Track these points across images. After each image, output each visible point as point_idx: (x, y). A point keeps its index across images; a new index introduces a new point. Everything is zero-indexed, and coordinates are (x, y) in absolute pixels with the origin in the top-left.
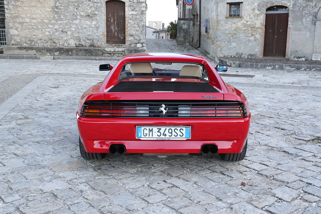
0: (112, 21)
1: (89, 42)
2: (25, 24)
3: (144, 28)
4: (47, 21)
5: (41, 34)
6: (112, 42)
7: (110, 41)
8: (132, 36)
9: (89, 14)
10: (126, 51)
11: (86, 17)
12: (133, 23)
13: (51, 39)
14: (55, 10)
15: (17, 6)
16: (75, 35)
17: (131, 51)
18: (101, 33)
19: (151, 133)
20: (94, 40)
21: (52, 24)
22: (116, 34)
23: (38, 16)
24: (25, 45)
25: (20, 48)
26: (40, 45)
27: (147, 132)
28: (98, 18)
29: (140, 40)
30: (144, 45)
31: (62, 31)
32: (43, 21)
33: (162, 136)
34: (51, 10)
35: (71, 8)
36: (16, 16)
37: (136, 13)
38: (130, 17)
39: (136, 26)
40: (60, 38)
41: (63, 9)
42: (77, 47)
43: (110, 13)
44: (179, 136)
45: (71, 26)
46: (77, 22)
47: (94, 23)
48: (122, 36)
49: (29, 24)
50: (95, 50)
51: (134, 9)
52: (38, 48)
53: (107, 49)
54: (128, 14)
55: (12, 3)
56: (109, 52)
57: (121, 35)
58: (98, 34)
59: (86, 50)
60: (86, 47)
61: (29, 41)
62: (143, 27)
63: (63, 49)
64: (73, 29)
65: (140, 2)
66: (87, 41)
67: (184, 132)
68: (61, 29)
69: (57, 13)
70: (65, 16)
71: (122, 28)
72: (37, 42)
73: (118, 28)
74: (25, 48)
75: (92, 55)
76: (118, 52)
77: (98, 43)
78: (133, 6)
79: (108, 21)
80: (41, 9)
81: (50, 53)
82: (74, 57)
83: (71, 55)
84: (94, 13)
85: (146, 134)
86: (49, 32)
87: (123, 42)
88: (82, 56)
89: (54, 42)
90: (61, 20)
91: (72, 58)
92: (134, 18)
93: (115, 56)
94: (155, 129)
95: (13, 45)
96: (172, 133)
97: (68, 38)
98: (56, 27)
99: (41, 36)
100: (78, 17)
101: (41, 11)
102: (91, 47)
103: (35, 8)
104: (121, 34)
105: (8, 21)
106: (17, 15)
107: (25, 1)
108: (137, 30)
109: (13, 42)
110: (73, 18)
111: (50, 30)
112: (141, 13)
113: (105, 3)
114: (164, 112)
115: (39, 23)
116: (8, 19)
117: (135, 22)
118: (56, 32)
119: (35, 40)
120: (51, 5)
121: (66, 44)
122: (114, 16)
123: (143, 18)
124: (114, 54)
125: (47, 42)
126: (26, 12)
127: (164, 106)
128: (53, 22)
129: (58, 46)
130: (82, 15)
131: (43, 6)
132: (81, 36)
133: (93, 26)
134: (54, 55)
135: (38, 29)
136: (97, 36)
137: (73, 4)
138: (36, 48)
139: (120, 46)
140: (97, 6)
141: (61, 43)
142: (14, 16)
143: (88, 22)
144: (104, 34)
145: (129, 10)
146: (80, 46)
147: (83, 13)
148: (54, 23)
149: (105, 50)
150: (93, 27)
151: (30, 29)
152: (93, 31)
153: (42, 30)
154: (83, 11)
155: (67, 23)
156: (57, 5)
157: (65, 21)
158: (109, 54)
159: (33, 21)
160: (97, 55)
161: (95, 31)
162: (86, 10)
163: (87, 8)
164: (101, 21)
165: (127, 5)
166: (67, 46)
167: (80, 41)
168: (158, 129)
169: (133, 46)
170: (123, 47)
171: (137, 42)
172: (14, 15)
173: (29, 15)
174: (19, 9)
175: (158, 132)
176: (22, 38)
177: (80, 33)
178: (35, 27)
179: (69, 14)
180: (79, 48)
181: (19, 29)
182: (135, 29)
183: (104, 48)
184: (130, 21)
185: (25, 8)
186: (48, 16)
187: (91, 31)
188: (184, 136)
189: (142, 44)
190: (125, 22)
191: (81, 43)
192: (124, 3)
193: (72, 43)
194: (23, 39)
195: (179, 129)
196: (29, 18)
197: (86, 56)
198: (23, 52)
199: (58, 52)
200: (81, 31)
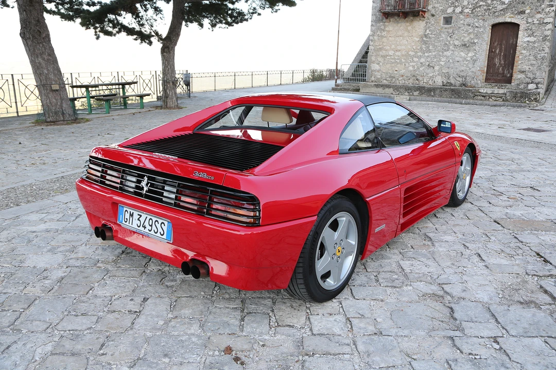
0: (498, 51)
1: (460, 79)
2: (388, 57)
3: (544, 62)
4: (412, 53)
5: (404, 69)
6: (493, 81)
7: (490, 79)
8: (523, 72)
9: (466, 43)
10: (508, 94)
11: (461, 47)
12: (528, 54)
13: (414, 76)
14: (424, 39)
15: (382, 37)
16: (443, 71)
17: (516, 94)
18: (479, 69)
19: (131, 219)
20: (467, 78)
21: (418, 57)
22: (501, 69)
23: (404, 47)
24: (385, 82)
25: (377, 86)
26: (400, 82)
27: (127, 216)
28: (477, 48)
29: (535, 78)
30: (539, 85)
31: (429, 65)
32: (408, 53)
33: (141, 228)
34: (418, 39)
35: (443, 35)
36: (380, 48)
37: (535, 39)
38: (524, 45)
39: (532, 58)
40: (425, 74)
41: (433, 37)
42: (444, 86)
43: (495, 41)
44: (158, 234)
45: (440, 59)
46: (448, 53)
47: (470, 55)
48: (509, 72)
49: (392, 57)
50: (465, 91)
51: (533, 33)
52: (396, 86)
53: (482, 91)
54: (522, 42)
55: (378, 34)
56: (483, 94)
57: (507, 72)
58: (473, 70)
59: (453, 90)
60: (455, 86)
61: (390, 77)
62: (543, 60)
63: (424, 87)
64: (442, 63)
65: (543, 23)
66: (458, 79)
67: (165, 228)
68: (427, 63)
69: (425, 43)
70: (434, 46)
71: (510, 61)
72: (398, 79)
73: (505, 62)
74: (382, 86)
75: (459, 97)
76: (496, 95)
77: (472, 82)
78: (531, 30)
79: (490, 51)
80: (408, 39)
81: (408, 93)
82: (436, 99)
83: (433, 96)
84: (472, 41)
85: (127, 219)
86: (413, 67)
87: (509, 81)
88: (447, 97)
89: (417, 80)
90: (430, 51)
91: (431, 100)
92: (531, 47)
93: (491, 100)
94: (136, 214)
95: (372, 81)
96: (151, 226)
97: (434, 74)
98: (422, 60)
99: (403, 71)
100: (451, 47)
101: (407, 41)
102: (461, 86)
103: (401, 38)
104: (508, 69)
105: (371, 54)
106: (381, 46)
107: (392, 31)
108: (532, 65)
109: (373, 79)
110: (445, 48)
111: (415, 64)
112: (543, 38)
113: (491, 27)
114: (146, 189)
115: (403, 55)
116: (371, 52)
117: (531, 52)
118: (421, 67)
119: (397, 76)
120: (420, 33)
121: (431, 82)
122: (501, 45)
123: (545, 46)
124: (490, 97)
125: (409, 79)
126: (390, 43)
127: (146, 178)
128: (419, 54)
129: (421, 84)
130: (456, 44)
131: (411, 35)
132: (451, 71)
133: (469, 59)
134: (413, 95)
135: (401, 63)
136: (472, 72)
137: (447, 30)
138: (393, 86)
139: (502, 86)
140: (478, 31)
141: (425, 81)
142: (378, 49)
143: (463, 54)
144: (483, 69)
145: (524, 35)
146: (448, 85)
147: (457, 41)
148: (420, 56)
149: (480, 91)
150: (468, 61)
151: (393, 63)
152: (467, 66)
153: (405, 65)
154: (458, 40)
155: (435, 56)
156: (426, 33)
157: (433, 53)
158: (482, 96)
159: (397, 53)
160: (467, 98)
161: (470, 66)
162: (462, 38)
163: (464, 35)
164: (480, 52)
165: (521, 28)
166: (431, 84)
167: (448, 79)
168: (138, 215)
169: (522, 86)
170: (507, 87)
171: (529, 80)
172: (378, 47)
173: (393, 46)
174: (384, 40)
175: (138, 219)
176: (383, 74)
177: (451, 68)
178: (398, 61)
179: (439, 44)
180: (446, 87)
181: (381, 64)
182: (530, 62)
183: (477, 89)
184: (523, 52)
185: (390, 38)
186: (414, 47)
187: (465, 65)
188: (164, 237)
189: (537, 84)
190: (516, 53)
191: (449, 81)
192: (518, 25)
193: (439, 81)
194: (384, 76)
195: (160, 221)
196: (393, 50)
197: (452, 97)
198: (380, 90)
199: (418, 92)
200: (452, 65)
